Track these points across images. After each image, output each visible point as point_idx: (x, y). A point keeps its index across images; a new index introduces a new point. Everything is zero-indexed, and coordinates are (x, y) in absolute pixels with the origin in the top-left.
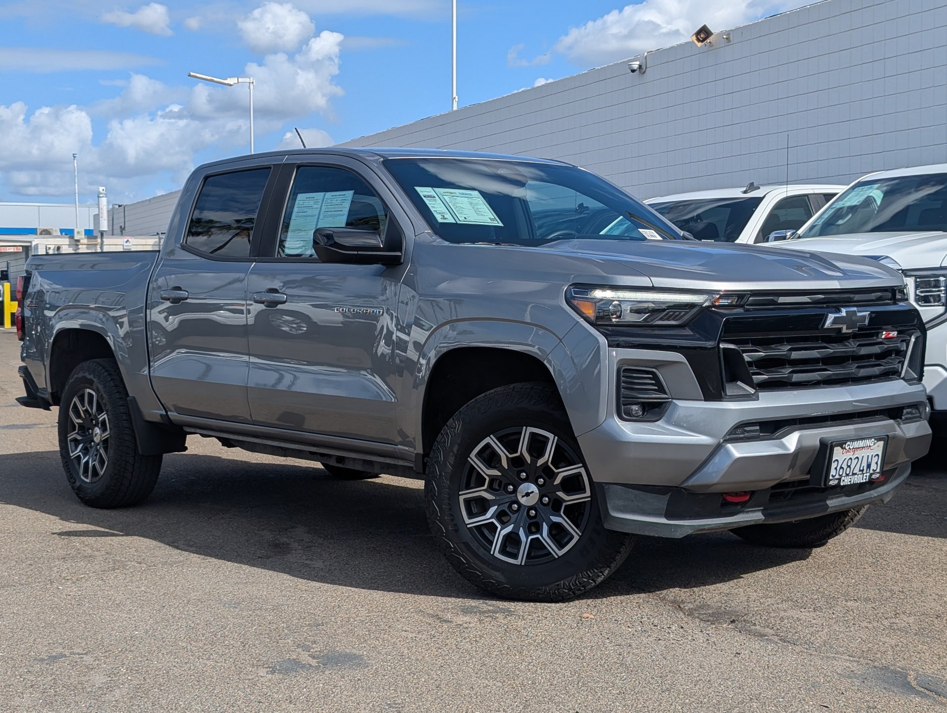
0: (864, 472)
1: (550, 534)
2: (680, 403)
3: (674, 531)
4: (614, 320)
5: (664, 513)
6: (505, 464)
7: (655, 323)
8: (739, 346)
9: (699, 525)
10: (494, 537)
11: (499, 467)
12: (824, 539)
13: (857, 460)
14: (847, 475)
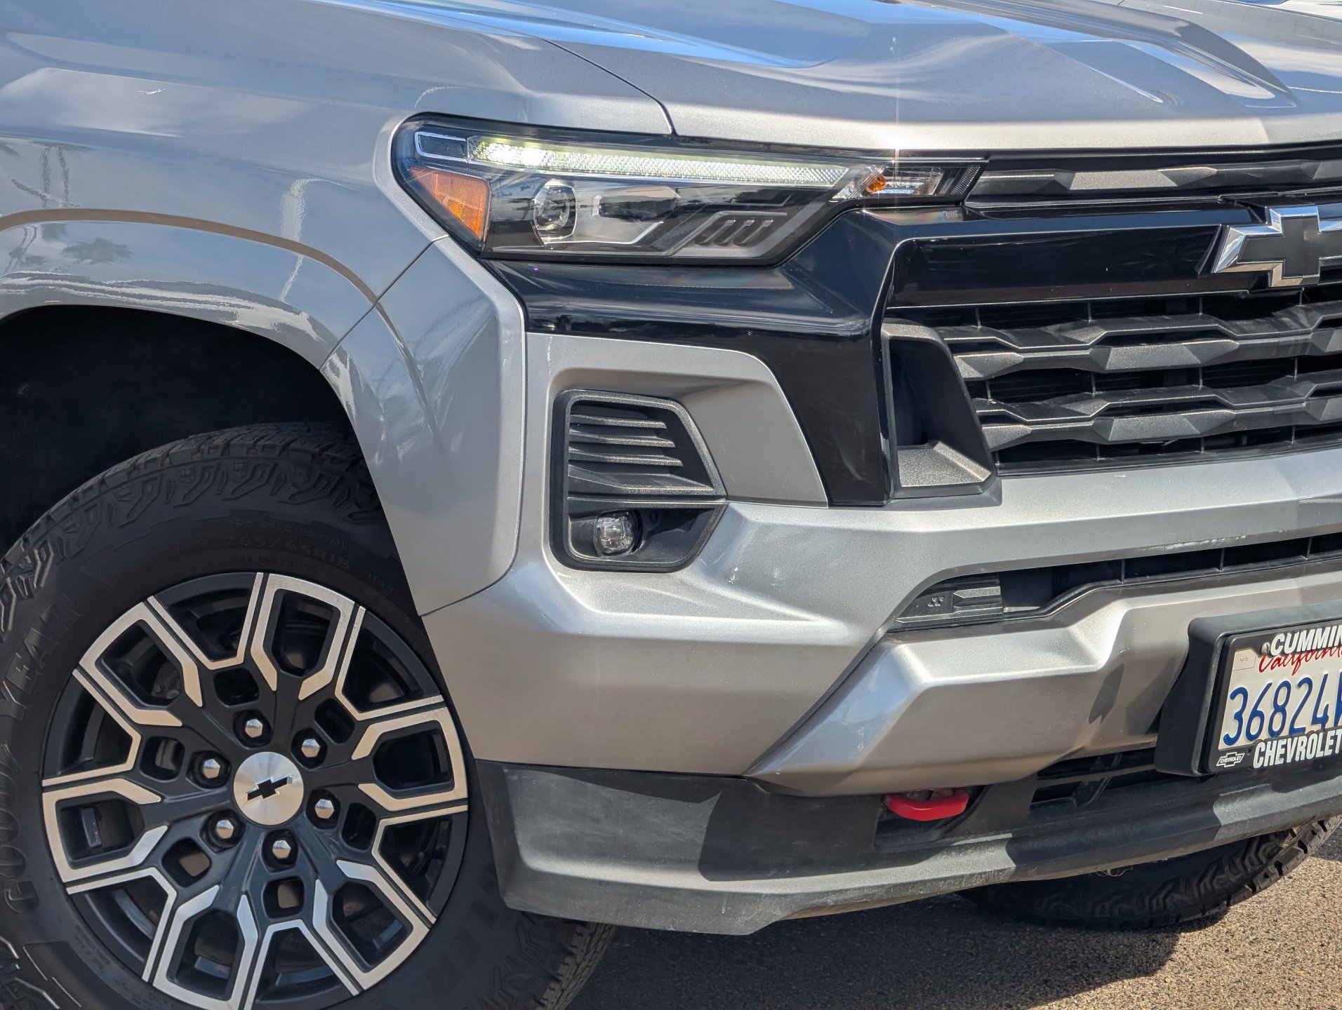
0: (1330, 724)
1: (337, 917)
2: (754, 514)
3: (727, 914)
4: (547, 240)
5: (697, 855)
6: (193, 689)
7: (678, 255)
8: (942, 329)
9: (808, 895)
10: (156, 924)
11: (172, 699)
12: (1217, 905)
13: (1305, 688)
14: (1274, 735)
